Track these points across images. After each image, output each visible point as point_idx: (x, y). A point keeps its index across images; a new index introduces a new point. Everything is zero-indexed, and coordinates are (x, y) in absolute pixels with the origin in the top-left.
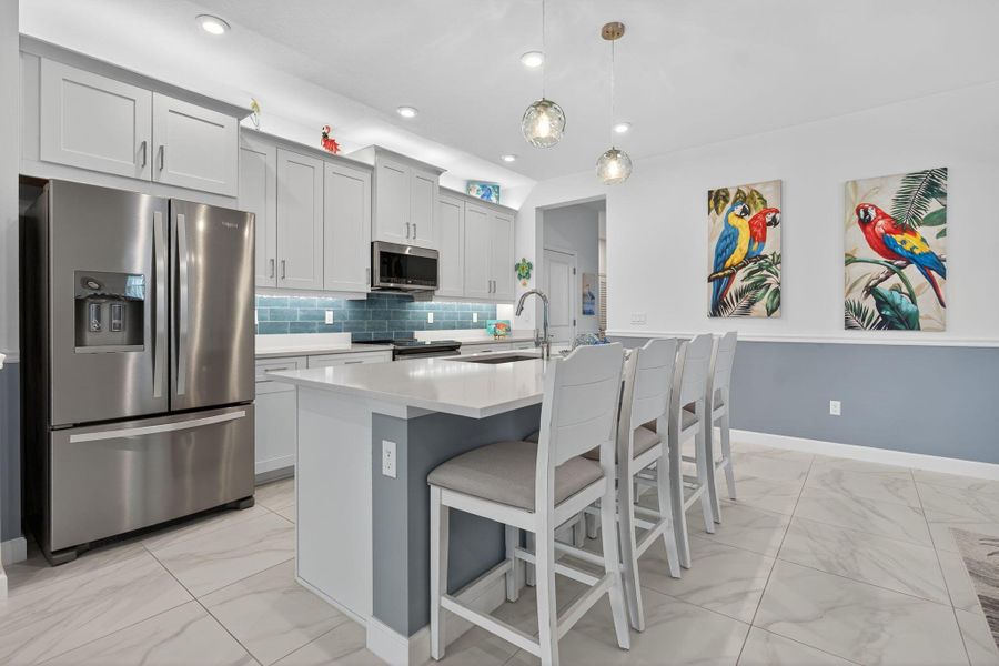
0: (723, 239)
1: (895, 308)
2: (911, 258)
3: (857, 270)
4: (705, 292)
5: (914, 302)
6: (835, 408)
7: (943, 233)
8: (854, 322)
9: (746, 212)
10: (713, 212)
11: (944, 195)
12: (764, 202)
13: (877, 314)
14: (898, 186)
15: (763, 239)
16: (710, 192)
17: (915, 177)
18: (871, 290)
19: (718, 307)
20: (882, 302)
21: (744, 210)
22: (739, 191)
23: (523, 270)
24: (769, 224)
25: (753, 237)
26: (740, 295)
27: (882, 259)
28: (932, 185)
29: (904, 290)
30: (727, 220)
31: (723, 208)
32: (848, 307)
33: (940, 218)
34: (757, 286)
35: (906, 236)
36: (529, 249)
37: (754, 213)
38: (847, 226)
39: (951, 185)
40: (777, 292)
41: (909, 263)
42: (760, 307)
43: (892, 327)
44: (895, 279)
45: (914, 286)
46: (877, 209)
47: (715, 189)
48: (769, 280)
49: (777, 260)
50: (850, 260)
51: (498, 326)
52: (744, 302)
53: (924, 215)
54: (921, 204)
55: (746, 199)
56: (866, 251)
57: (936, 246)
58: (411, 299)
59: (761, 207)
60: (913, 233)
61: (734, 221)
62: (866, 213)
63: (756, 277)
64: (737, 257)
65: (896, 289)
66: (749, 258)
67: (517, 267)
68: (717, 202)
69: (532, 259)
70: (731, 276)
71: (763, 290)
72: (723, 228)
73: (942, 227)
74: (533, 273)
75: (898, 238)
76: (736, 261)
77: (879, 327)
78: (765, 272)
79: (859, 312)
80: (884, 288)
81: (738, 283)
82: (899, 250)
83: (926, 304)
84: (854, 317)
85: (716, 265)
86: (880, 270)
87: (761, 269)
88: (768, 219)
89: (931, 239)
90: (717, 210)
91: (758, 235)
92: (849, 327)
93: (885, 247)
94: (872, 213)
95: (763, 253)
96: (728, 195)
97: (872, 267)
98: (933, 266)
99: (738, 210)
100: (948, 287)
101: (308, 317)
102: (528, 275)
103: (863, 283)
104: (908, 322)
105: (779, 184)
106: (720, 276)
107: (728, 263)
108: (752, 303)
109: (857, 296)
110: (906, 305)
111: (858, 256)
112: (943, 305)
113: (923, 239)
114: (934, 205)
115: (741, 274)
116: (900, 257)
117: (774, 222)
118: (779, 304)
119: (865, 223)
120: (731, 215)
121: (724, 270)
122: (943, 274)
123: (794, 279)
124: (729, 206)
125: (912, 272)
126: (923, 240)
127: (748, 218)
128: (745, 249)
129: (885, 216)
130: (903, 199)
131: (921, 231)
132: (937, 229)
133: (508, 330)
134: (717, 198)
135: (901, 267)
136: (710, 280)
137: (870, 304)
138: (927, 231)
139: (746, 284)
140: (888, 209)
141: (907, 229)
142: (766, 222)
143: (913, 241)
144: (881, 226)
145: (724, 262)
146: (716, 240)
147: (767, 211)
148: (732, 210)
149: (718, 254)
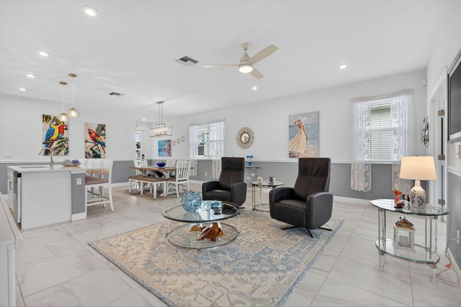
0: (48, 131)
1: (96, 153)
2: (99, 143)
3: (88, 144)
4: (42, 147)
5: (100, 152)
7: (105, 138)
8: (87, 157)
9: (57, 124)
10: (45, 122)
11: (105, 130)
13: (92, 155)
14: (96, 126)
15: (63, 133)
16: (44, 115)
17: (100, 125)
18: (91, 149)
19: (47, 153)
20: (94, 152)
21: (56, 123)
22: (55, 117)
25: (60, 132)
26: (56, 149)
28: (102, 127)
29: (98, 149)
30: (50, 125)
31: (49, 121)
32: (86, 153)
33: (104, 135)
34: (61, 146)
37: (60, 125)
38: (86, 134)
39: (106, 128)
40: (68, 148)
42: (63, 152)
43: (96, 158)
44: (96, 147)
45: (100, 149)
46: (92, 131)
47: (46, 114)
48: (65, 145)
49: (67, 140)
50: (86, 142)
52: (57, 151)
53: (102, 134)
54: (101, 132)
56: (90, 140)
57: (103, 140)
61: (53, 126)
62: (90, 131)
63: (61, 144)
64: (54, 137)
65: (96, 149)
66: (58, 138)
70: (52, 143)
71: (63, 148)
72: (49, 128)
75: (97, 138)
76: (54, 139)
77: (93, 158)
78: (64, 143)
79: (89, 154)
80: (94, 149)
81: (55, 145)
83: (102, 153)
85: (46, 139)
86: (93, 145)
87: (62, 141)
88: (65, 128)
89: (103, 139)
90: (46, 121)
93: (95, 140)
95: (63, 137)
96: (51, 118)
98: (103, 145)
99: (55, 123)
100: (106, 149)
103: (90, 148)
104: (99, 156)
107: (51, 139)
108: (60, 151)
109: (88, 150)
110: (98, 153)
111: (89, 141)
112: (105, 153)
113: (101, 139)
114: (103, 132)
115: (56, 142)
116: (97, 142)
117: (66, 129)
118: (68, 152)
119: (90, 133)
120: (52, 124)
121: (49, 141)
122: (105, 146)
123: (71, 144)
124: (51, 121)
125: (99, 145)
127: (58, 126)
128: (57, 135)
130: (97, 129)
131: (101, 137)
132: (104, 137)
134: (46, 118)
136: (43, 143)
137: (91, 152)
138: (102, 137)
139: (57, 146)
140: (95, 131)
141: (98, 136)
142: (63, 128)
143: (99, 139)
144: (93, 134)
145: (50, 138)
146: (46, 131)
147: (64, 126)
148: (52, 122)
149: (47, 136)
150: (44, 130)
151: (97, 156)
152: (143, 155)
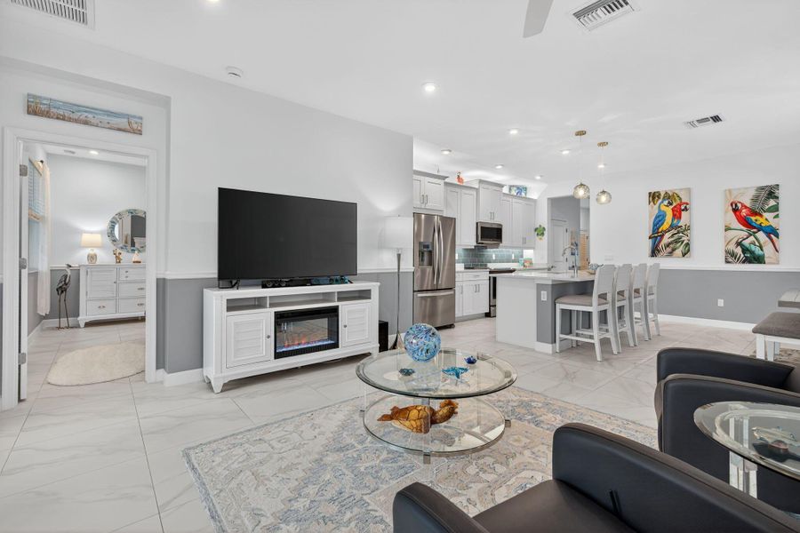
0: (657, 217)
1: (752, 253)
2: (760, 228)
3: (731, 234)
4: (648, 244)
5: (762, 250)
6: (721, 303)
7: (777, 216)
8: (730, 260)
9: (670, 204)
10: (652, 203)
11: (777, 198)
12: (680, 199)
13: (742, 256)
14: (752, 193)
15: (680, 218)
16: (650, 193)
17: (762, 188)
18: (739, 244)
19: (655, 252)
20: (745, 250)
21: (669, 203)
22: (666, 193)
23: (540, 232)
24: (683, 210)
25: (674, 216)
26: (668, 245)
27: (745, 228)
28: (771, 193)
29: (757, 244)
30: (659, 207)
32: (727, 252)
33: (775, 209)
34: (676, 241)
35: (757, 217)
36: (543, 218)
37: (674, 204)
38: (726, 212)
39: (781, 193)
40: (688, 244)
41: (759, 231)
42: (678, 252)
43: (750, 262)
44: (752, 238)
45: (762, 242)
46: (742, 204)
47: (653, 191)
48: (683, 239)
49: (688, 228)
50: (727, 229)
51: (525, 261)
52: (669, 250)
53: (767, 207)
54: (766, 203)
55: (669, 197)
57: (773, 223)
59: (679, 202)
60: (761, 216)
61: (663, 208)
62: (736, 205)
63: (676, 237)
64: (665, 226)
65: (752, 243)
66: (672, 227)
67: (536, 230)
68: (653, 198)
69: (545, 225)
70: (662, 236)
71: (680, 243)
72: (657, 211)
73: (776, 213)
74: (546, 233)
75: (753, 218)
76: (664, 229)
77: (744, 262)
78: (681, 234)
79: (733, 255)
80: (746, 243)
81: (666, 239)
82: (754, 224)
83: (768, 250)
84: (730, 256)
85: (653, 231)
87: (678, 233)
88: (683, 207)
90: (654, 202)
92: (727, 262)
93: (746, 223)
94: (739, 205)
95: (680, 225)
96: (660, 195)
97: (740, 232)
98: (772, 232)
99: (666, 202)
100: (780, 242)
102: (543, 234)
103: (735, 240)
104: (759, 260)
105: (689, 190)
106: (656, 236)
107: (660, 230)
108: (674, 250)
109: (731, 247)
110: (758, 251)
111: (733, 227)
112: (777, 251)
114: (772, 202)
115: (668, 235)
116: (754, 228)
117: (686, 209)
118: (689, 250)
119: (735, 210)
120: (662, 205)
121: (658, 233)
122: (777, 236)
123: (697, 238)
124: (660, 201)
125: (761, 235)
126: (766, 219)
127: (671, 207)
128: (670, 222)
129: (746, 207)
130: (755, 199)
131: (766, 215)
132: (773, 214)
133: (531, 263)
134: (654, 197)
136: (650, 238)
137: (739, 250)
138: (768, 215)
139: (670, 240)
141: (755, 213)
142: (680, 209)
143: (761, 220)
144: (744, 212)
145: (660, 227)
146: (654, 218)
147: (681, 204)
148: (662, 202)
149: (655, 225)
150: (650, 218)
151: (754, 258)
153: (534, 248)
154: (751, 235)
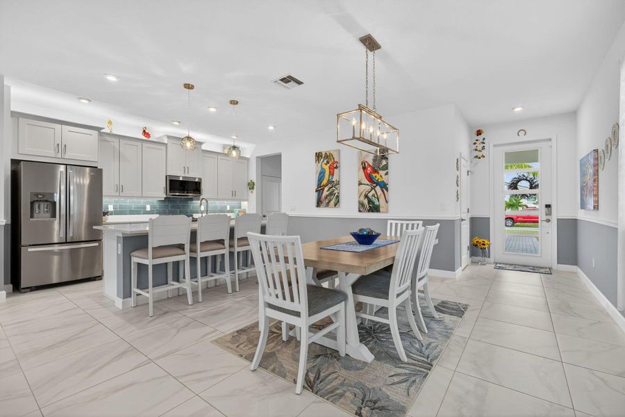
0: (320, 174)
1: (373, 203)
2: (378, 184)
3: (362, 188)
4: (314, 196)
5: (378, 201)
7: (387, 174)
8: (361, 209)
9: (328, 162)
10: (317, 162)
11: (387, 158)
12: (333, 158)
13: (368, 206)
14: (374, 155)
15: (333, 175)
16: (316, 153)
18: (366, 196)
19: (319, 203)
20: (370, 201)
23: (251, 186)
25: (330, 172)
26: (326, 198)
29: (376, 196)
30: (322, 166)
32: (360, 203)
33: (386, 168)
34: (331, 194)
35: (376, 174)
36: (253, 176)
38: (359, 170)
39: (389, 155)
40: (338, 197)
42: (332, 203)
43: (372, 211)
44: (373, 192)
45: (379, 195)
46: (368, 163)
47: (318, 152)
48: (336, 191)
49: (338, 183)
50: (360, 184)
51: (239, 211)
52: (327, 201)
53: (381, 166)
55: (328, 156)
56: (365, 181)
57: (385, 179)
58: (192, 199)
59: (332, 160)
60: (378, 173)
61: (324, 166)
62: (364, 165)
63: (331, 190)
64: (325, 182)
65: (373, 196)
67: (249, 184)
68: (318, 158)
69: (255, 180)
70: (323, 189)
71: (333, 196)
72: (320, 169)
73: (387, 171)
74: (255, 187)
75: (374, 175)
76: (325, 184)
77: (369, 211)
78: (334, 188)
79: (363, 205)
80: (370, 195)
81: (325, 193)
82: (374, 180)
83: (382, 202)
84: (361, 207)
85: (318, 185)
86: (368, 188)
87: (332, 187)
88: (335, 165)
89: (383, 176)
90: (319, 161)
91: (332, 174)
92: (360, 211)
93: (370, 179)
94: (366, 165)
95: (333, 180)
96: (322, 155)
98: (384, 187)
99: (325, 161)
101: (138, 208)
102: (253, 188)
103: (363, 194)
105: (338, 152)
106: (319, 190)
108: (330, 201)
109: (362, 198)
110: (377, 203)
111: (363, 182)
112: (387, 202)
113: (381, 176)
114: (384, 162)
115: (326, 189)
116: (374, 183)
117: (336, 167)
118: (338, 202)
119: (364, 168)
120: (323, 163)
121: (321, 187)
122: (387, 190)
123: (343, 191)
125: (378, 188)
127: (329, 165)
128: (328, 178)
129: (370, 166)
130: (374, 160)
132: (385, 172)
134: (318, 156)
135: (375, 187)
137: (366, 201)
138: (382, 173)
139: (328, 193)
140: (371, 164)
141: (376, 172)
142: (334, 167)
143: (378, 176)
144: (369, 170)
145: (321, 183)
146: (318, 174)
147: (335, 162)
148: (323, 161)
149: (319, 181)
151: (375, 209)
152: (548, 206)
153: (247, 200)
154: (372, 189)
